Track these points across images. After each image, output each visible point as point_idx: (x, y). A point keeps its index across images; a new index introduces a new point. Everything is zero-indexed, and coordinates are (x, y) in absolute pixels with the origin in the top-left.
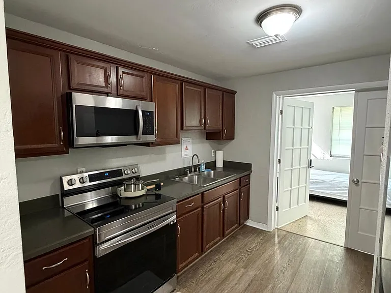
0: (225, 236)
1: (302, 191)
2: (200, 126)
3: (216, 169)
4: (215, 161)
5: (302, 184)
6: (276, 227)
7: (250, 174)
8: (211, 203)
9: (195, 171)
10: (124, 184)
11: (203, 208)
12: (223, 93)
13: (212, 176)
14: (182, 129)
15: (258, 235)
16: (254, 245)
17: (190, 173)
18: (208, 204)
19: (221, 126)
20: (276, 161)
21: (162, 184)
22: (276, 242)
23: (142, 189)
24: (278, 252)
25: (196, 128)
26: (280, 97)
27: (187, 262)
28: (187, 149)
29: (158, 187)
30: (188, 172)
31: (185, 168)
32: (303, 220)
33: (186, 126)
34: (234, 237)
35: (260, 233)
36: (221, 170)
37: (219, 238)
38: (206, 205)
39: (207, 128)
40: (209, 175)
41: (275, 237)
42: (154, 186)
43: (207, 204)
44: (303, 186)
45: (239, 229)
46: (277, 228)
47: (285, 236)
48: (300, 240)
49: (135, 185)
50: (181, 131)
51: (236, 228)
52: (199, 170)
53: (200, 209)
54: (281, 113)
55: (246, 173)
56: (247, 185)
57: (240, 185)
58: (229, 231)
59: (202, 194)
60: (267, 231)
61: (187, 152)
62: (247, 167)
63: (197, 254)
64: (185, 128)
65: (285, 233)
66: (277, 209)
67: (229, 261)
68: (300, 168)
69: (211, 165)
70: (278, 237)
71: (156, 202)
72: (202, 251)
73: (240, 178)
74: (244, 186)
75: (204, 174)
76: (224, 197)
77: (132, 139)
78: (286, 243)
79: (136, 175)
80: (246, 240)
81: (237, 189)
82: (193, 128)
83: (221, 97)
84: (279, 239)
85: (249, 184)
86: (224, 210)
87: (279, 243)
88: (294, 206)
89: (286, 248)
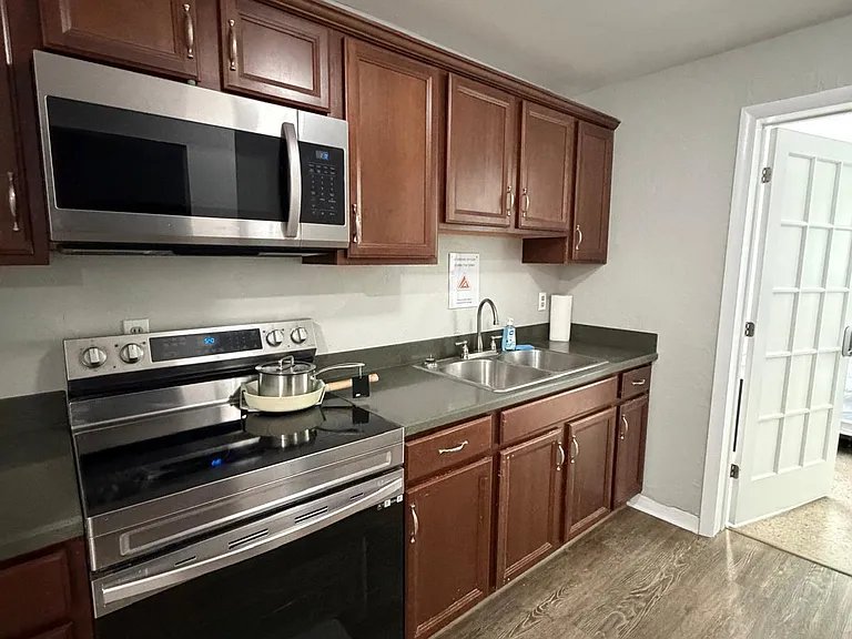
0: (567, 536)
1: (817, 423)
2: (503, 215)
3: (548, 347)
4: (548, 324)
5: (820, 402)
6: (728, 524)
7: (650, 364)
8: (525, 444)
9: (487, 347)
10: (257, 372)
11: (498, 458)
12: (577, 124)
13: (536, 364)
14: (443, 219)
15: (668, 545)
16: (656, 580)
17: (471, 351)
18: (515, 449)
19: (565, 220)
20: (739, 328)
21: (374, 378)
22: (730, 577)
23: (312, 389)
24: (739, 612)
25: (488, 220)
26: (764, 125)
27: (441, 617)
28: (464, 284)
29: (361, 386)
30: (466, 349)
31: (459, 338)
32: (817, 509)
33: (457, 212)
34: (594, 543)
35: (674, 538)
36: (564, 349)
37: (547, 545)
38: (509, 451)
39: (523, 223)
40: (526, 360)
41: (724, 558)
42: (349, 383)
43: (511, 445)
44: (822, 410)
45: (610, 520)
46: (730, 529)
47: (758, 560)
48: (814, 580)
49: (289, 377)
50: (443, 226)
51: (602, 516)
52: (499, 346)
53: (487, 460)
54: (767, 176)
55: (638, 361)
56: (642, 394)
57: (619, 396)
58: (579, 525)
59: (498, 415)
60: (699, 536)
61: (464, 294)
62: (643, 344)
63: (476, 592)
64: (451, 216)
65: (757, 548)
66: (735, 471)
67: (575, 624)
68: (814, 356)
69: (536, 335)
70: (737, 559)
71: (355, 431)
72: (494, 583)
73: (620, 375)
74: (631, 399)
75: (513, 357)
76: (567, 428)
77: (266, 231)
78: (765, 585)
79: (303, 347)
80: (632, 556)
81: (609, 407)
82: (479, 219)
83: (570, 131)
84: (742, 566)
85: (644, 393)
86: (565, 467)
87: (741, 580)
88: (788, 467)
89: (765, 603)
